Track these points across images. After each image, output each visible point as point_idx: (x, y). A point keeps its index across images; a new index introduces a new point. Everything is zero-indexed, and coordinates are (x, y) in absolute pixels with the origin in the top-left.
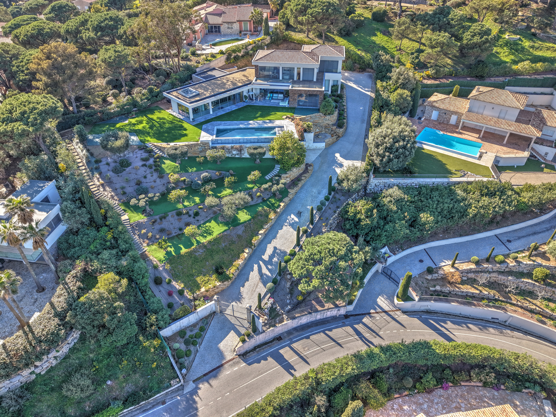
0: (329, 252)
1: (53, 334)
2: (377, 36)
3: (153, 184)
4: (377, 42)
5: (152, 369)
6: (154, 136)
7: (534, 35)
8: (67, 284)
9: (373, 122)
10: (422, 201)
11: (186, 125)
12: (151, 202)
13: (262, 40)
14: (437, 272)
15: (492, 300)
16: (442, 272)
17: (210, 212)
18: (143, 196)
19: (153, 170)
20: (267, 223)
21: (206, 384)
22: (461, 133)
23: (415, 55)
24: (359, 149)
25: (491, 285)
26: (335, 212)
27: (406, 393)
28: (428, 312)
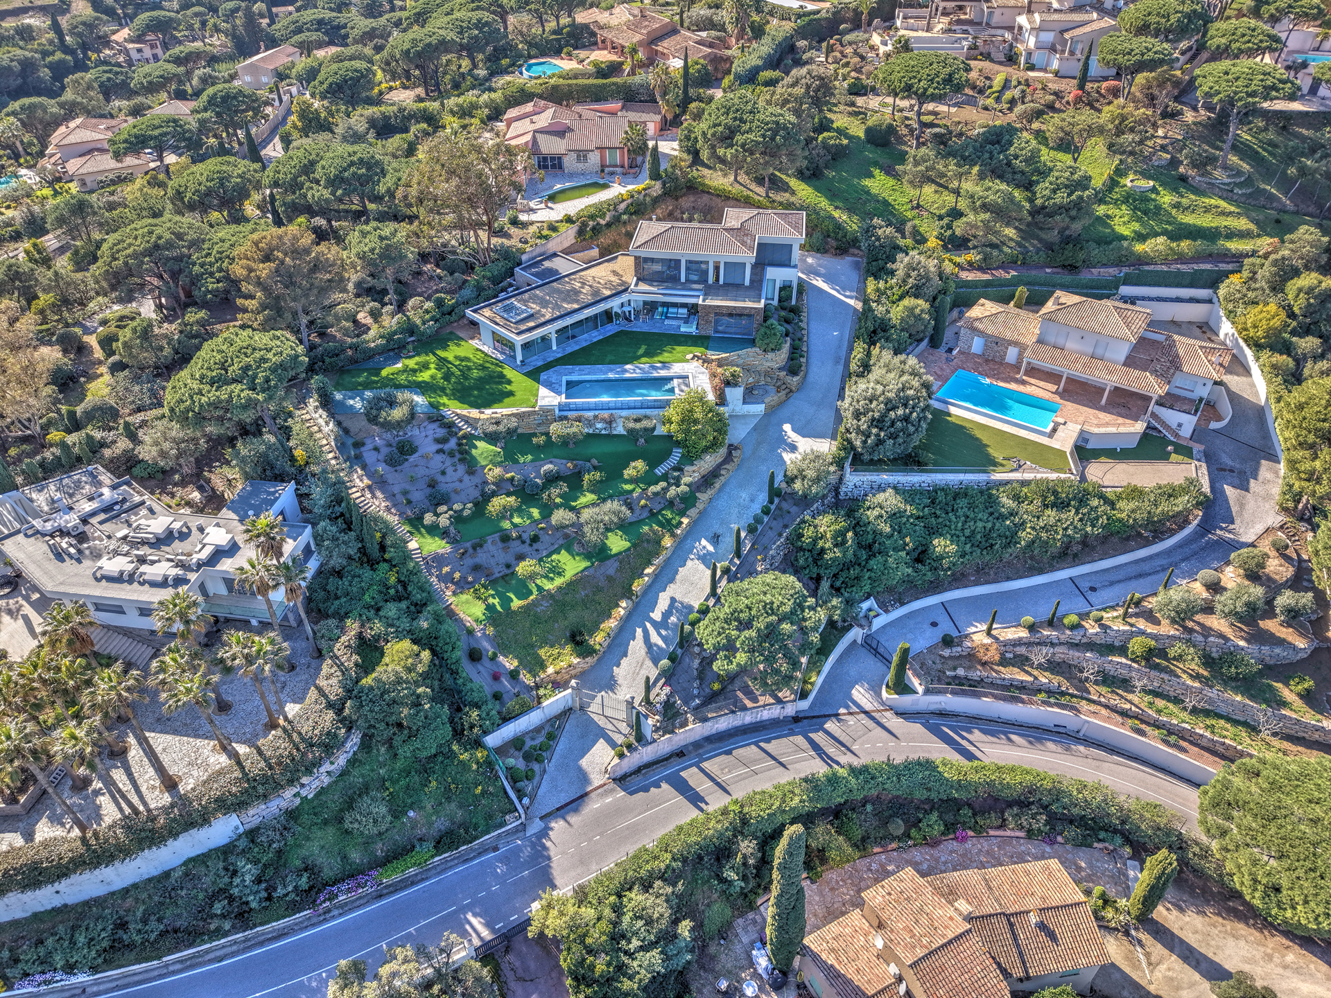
0: (764, 607)
1: (328, 733)
2: (874, 177)
3: (457, 485)
4: (874, 191)
5: (475, 795)
6: (453, 394)
7: (1183, 179)
8: (337, 658)
9: (853, 367)
10: (937, 517)
11: (509, 373)
12: (458, 519)
13: (645, 189)
14: (960, 645)
15: (1053, 694)
16: (969, 644)
17: (559, 534)
18: (444, 508)
19: (456, 460)
20: (657, 554)
21: (562, 822)
22: (1024, 383)
23: (946, 221)
24: (827, 417)
25: (1053, 666)
26: (780, 535)
27: (894, 845)
28: (942, 714)
